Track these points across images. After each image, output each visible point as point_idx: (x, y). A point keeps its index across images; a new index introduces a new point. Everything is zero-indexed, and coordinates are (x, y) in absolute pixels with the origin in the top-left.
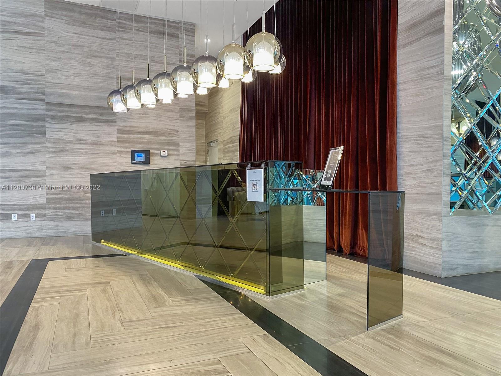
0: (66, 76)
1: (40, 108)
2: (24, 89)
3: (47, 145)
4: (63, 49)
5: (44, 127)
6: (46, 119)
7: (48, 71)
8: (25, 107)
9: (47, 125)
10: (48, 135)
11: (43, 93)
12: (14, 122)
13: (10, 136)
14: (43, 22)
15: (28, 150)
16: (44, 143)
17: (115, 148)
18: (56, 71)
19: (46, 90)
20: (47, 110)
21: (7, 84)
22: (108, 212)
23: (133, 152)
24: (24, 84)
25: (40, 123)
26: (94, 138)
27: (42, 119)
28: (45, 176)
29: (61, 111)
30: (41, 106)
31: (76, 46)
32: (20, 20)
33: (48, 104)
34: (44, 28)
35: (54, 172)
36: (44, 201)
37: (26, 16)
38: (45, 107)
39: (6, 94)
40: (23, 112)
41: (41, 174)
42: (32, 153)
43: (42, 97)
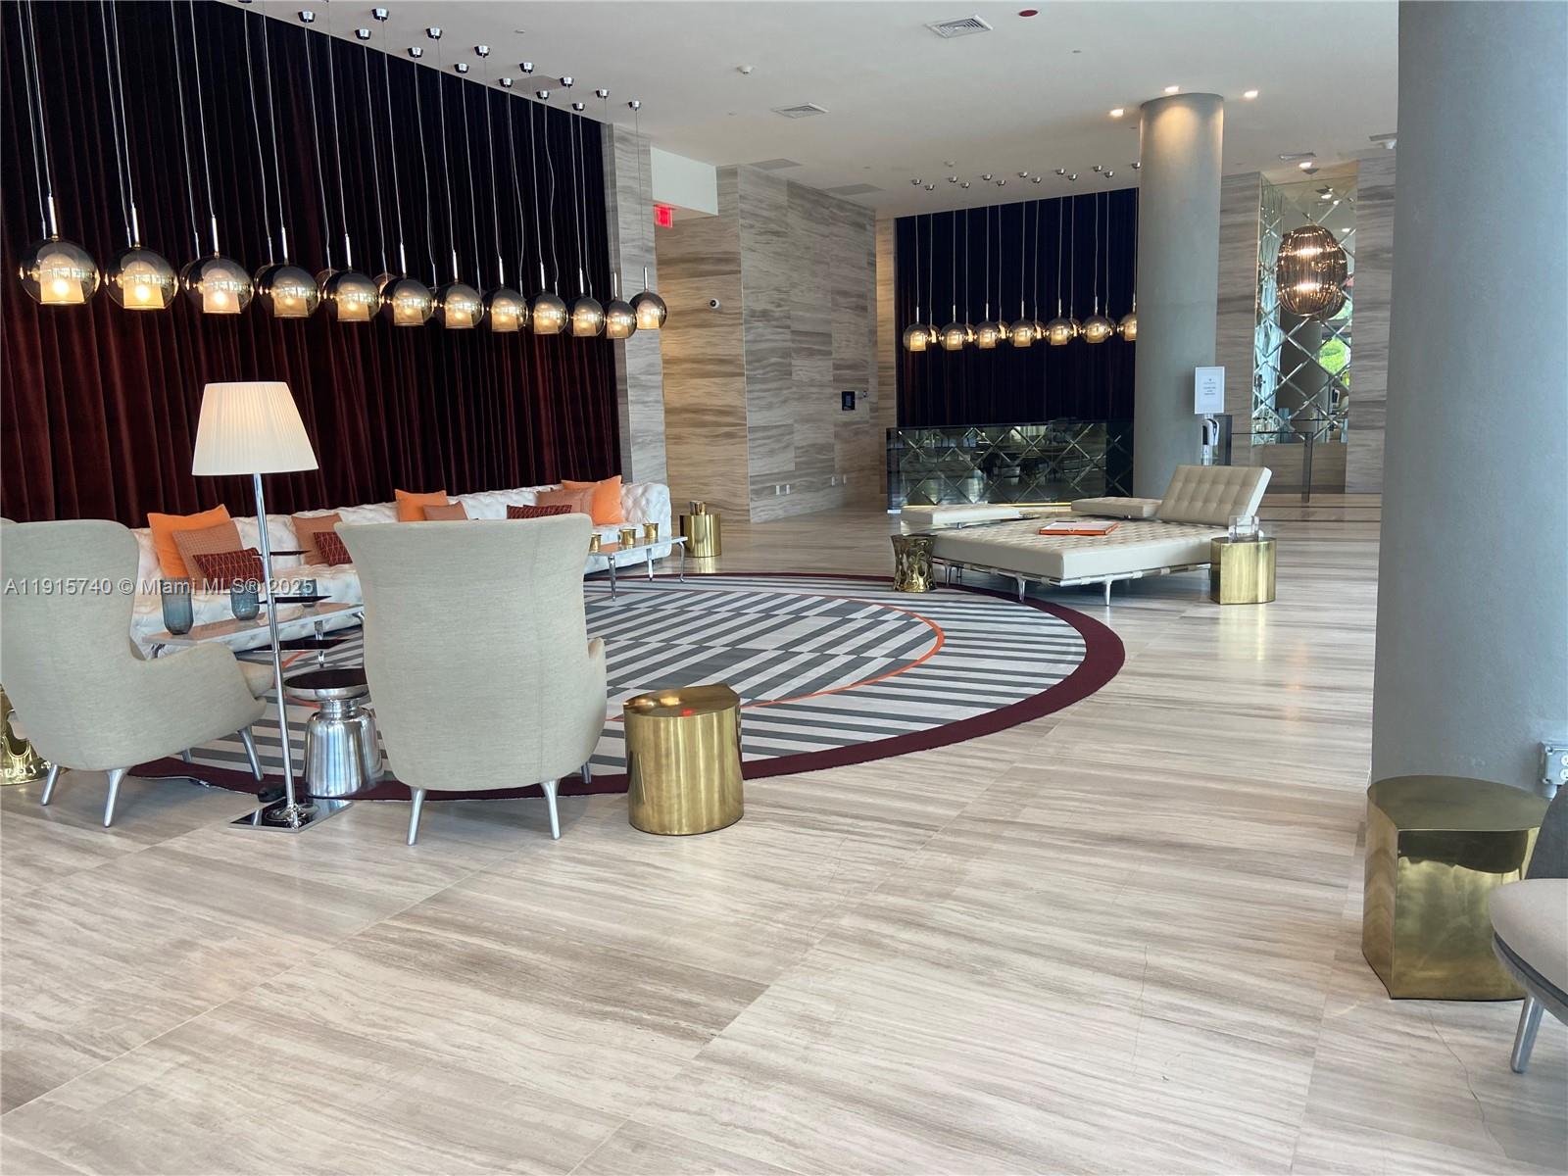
0: (802, 291)
1: (787, 339)
2: (777, 313)
3: (794, 389)
4: (799, 254)
5: (790, 365)
6: (793, 354)
7: (792, 286)
8: (780, 339)
9: (793, 362)
10: (794, 377)
11: (789, 317)
12: (772, 360)
13: (771, 380)
14: (785, 215)
15: (783, 398)
16: (791, 388)
17: (832, 391)
18: (795, 285)
19: (791, 312)
20: (793, 341)
21: (769, 307)
23: (844, 395)
24: (779, 306)
27: (788, 353)
28: (791, 433)
29: (801, 342)
30: (789, 335)
31: (806, 248)
32: (774, 215)
33: (793, 332)
34: (787, 224)
35: (797, 427)
36: (792, 467)
37: (779, 209)
38: (789, 337)
39: (768, 321)
40: (777, 345)
41: (791, 430)
42: (785, 401)
43: (788, 322)
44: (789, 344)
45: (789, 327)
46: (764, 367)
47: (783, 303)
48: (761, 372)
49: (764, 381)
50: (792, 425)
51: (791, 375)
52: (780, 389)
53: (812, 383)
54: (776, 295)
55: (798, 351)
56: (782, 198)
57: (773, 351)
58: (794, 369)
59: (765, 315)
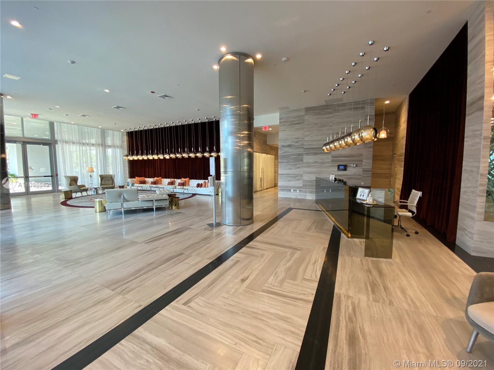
0: (311, 137)
1: (301, 151)
2: (296, 144)
3: (304, 164)
4: (311, 126)
5: (303, 158)
6: (304, 155)
7: (305, 136)
8: (297, 151)
9: (304, 157)
10: (304, 161)
11: (303, 145)
12: (292, 157)
13: (291, 162)
14: (304, 118)
15: (297, 167)
16: (302, 164)
17: (330, 165)
18: (308, 135)
19: (304, 144)
20: (304, 151)
21: (291, 143)
22: (328, 191)
23: (339, 166)
24: (297, 142)
25: (302, 156)
26: (322, 161)
27: (302, 155)
28: (302, 176)
29: (309, 151)
30: (302, 150)
31: (316, 124)
32: (297, 119)
33: (304, 149)
34: (304, 120)
35: (306, 175)
36: (302, 186)
37: (298, 117)
38: (303, 150)
39: (291, 147)
40: (296, 153)
41: (301, 176)
42: (298, 168)
43: (303, 146)
44: (303, 152)
45: (303, 148)
46: (287, 159)
47: (299, 142)
48: (286, 160)
49: (287, 162)
50: (302, 174)
51: (303, 160)
52: (296, 164)
53: (316, 162)
54: (296, 140)
55: (307, 154)
56: (303, 113)
57: (292, 155)
58: (304, 159)
59: (289, 146)
